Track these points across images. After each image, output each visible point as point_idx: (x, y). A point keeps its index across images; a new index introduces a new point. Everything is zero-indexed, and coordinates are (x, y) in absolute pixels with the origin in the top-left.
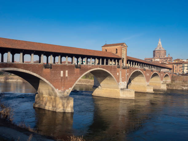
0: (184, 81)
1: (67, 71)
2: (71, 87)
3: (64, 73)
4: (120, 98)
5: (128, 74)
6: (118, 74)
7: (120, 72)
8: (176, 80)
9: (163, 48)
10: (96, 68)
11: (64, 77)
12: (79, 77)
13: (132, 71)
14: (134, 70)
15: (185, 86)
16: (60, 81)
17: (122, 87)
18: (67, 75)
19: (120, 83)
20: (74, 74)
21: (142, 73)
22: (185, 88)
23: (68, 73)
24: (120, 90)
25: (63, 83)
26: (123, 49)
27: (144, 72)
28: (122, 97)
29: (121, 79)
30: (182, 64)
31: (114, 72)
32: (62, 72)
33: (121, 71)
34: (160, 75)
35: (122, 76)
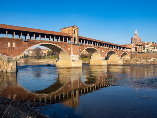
0: (140, 58)
1: (14, 43)
2: (20, 55)
3: (12, 45)
4: (72, 67)
5: (80, 50)
6: (69, 49)
7: (72, 48)
8: (134, 57)
9: (139, 36)
10: (45, 42)
11: (12, 47)
12: (28, 48)
13: (85, 47)
14: (87, 47)
15: (138, 61)
16: (8, 49)
17: (74, 59)
18: (14, 46)
19: (71, 56)
20: (22, 45)
21: (97, 50)
22: (138, 63)
23: (16, 45)
24: (71, 61)
25: (11, 52)
26: (74, 30)
27: (99, 49)
28: (73, 66)
29: (72, 53)
30: (143, 45)
31: (64, 47)
32: (9, 44)
33: (72, 46)
34: (117, 53)
35: (74, 51)
